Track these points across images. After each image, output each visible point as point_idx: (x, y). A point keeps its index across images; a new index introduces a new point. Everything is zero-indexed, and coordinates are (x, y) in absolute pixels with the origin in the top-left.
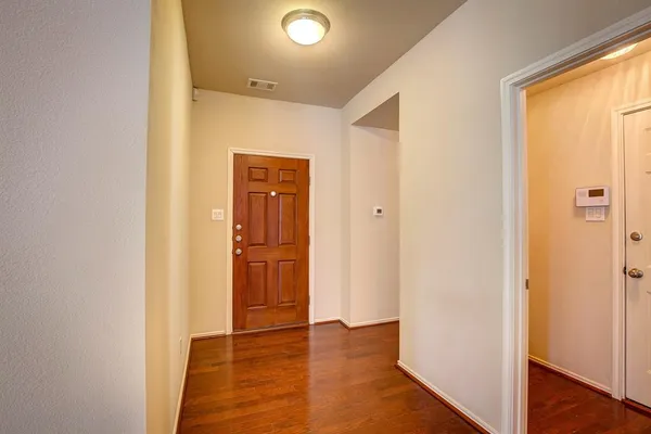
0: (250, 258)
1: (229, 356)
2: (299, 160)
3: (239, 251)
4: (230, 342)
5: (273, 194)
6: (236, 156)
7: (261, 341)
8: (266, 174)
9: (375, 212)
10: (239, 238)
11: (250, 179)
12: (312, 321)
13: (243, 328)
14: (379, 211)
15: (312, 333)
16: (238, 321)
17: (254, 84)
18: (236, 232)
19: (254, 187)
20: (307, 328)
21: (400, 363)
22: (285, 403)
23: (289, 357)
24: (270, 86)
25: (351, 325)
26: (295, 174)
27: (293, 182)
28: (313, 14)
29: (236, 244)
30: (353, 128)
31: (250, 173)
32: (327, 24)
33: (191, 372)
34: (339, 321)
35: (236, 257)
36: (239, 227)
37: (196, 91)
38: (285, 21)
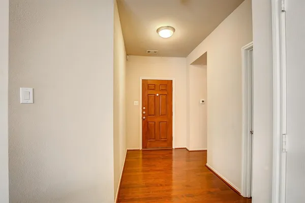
0: (149, 120)
1: (141, 156)
2: (168, 80)
3: (144, 118)
4: (141, 152)
5: (158, 95)
6: (143, 80)
7: (152, 153)
8: (155, 87)
9: (201, 102)
10: (144, 112)
11: (149, 89)
12: (174, 147)
13: (146, 148)
14: (203, 101)
15: (173, 152)
16: (144, 145)
17: (148, 52)
18: (143, 110)
19: (150, 92)
20: (172, 150)
21: (207, 164)
22: (159, 172)
23: (162, 159)
24: (155, 52)
25: (190, 150)
26: (167, 86)
27: (166, 90)
28: (168, 27)
29: (143, 115)
30: (191, 65)
31: (148, 87)
32: (174, 30)
33: (127, 160)
34: (186, 148)
35: (143, 120)
36: (144, 108)
37: (128, 56)
38: (158, 31)
